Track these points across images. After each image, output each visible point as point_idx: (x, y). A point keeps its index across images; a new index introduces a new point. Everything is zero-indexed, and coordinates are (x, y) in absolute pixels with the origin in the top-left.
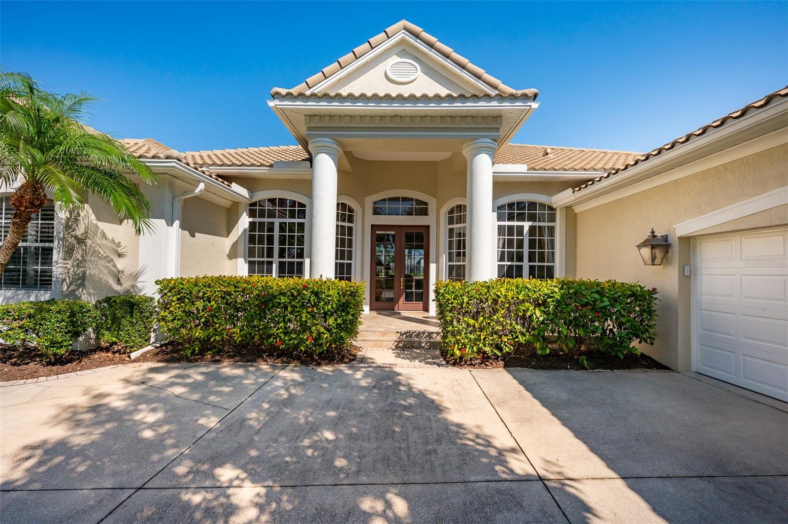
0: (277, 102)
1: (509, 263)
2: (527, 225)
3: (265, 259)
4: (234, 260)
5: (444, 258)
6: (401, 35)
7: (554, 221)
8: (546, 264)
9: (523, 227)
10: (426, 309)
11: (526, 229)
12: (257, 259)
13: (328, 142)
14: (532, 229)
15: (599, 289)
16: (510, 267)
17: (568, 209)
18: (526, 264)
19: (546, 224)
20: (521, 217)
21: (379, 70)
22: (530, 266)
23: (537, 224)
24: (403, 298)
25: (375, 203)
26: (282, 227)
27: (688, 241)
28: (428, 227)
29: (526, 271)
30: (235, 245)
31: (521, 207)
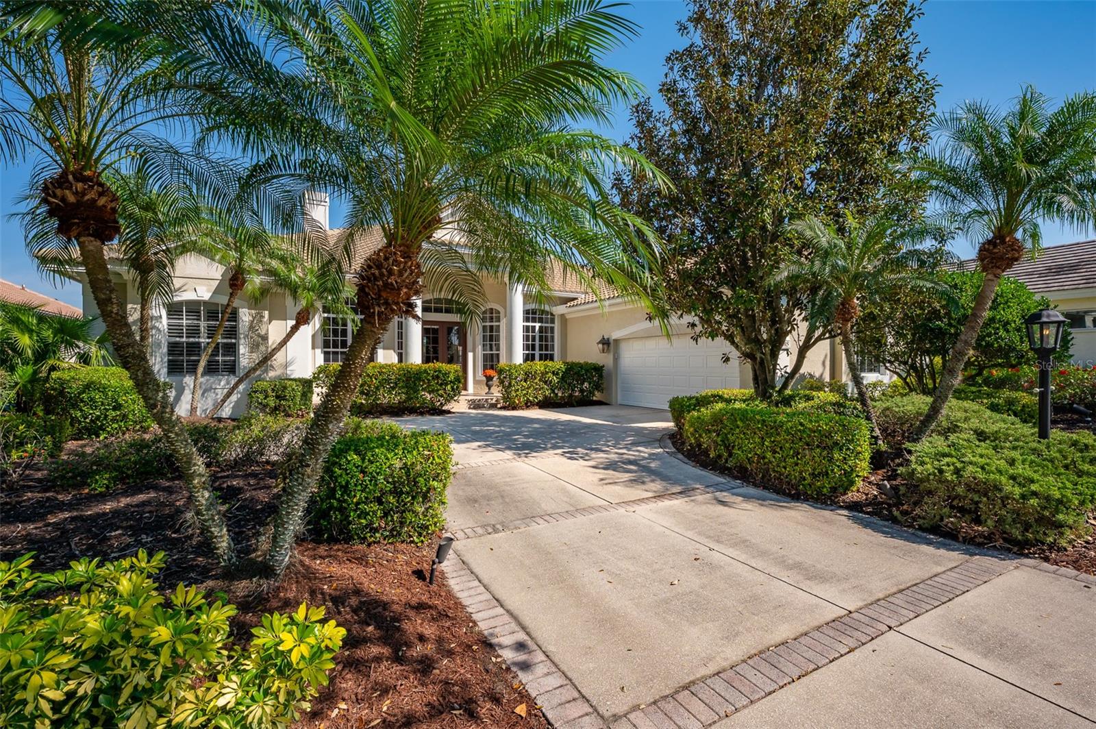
2: (537, 325)
3: (340, 350)
5: (480, 348)
7: (554, 323)
8: (549, 352)
9: (535, 326)
10: (465, 388)
11: (537, 328)
12: (331, 350)
14: (541, 328)
15: (581, 366)
16: (528, 355)
17: (562, 316)
18: (537, 353)
19: (549, 325)
20: (534, 320)
22: (540, 354)
23: (544, 325)
25: (423, 303)
27: (616, 341)
28: (465, 324)
29: (537, 357)
30: (314, 336)
31: (534, 312)
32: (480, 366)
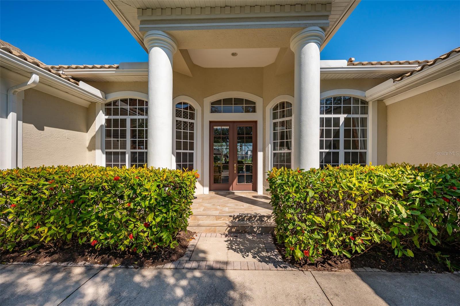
1: (327, 151)
2: (342, 117)
3: (119, 150)
4: (93, 151)
5: (270, 147)
7: (366, 113)
8: (359, 151)
9: (339, 118)
10: (255, 189)
11: (342, 121)
12: (112, 150)
13: (160, 35)
14: (347, 120)
16: (328, 154)
17: (380, 102)
18: (342, 151)
19: (359, 116)
20: (337, 111)
22: (346, 153)
23: (351, 116)
24: (236, 181)
25: (212, 104)
26: (133, 121)
28: (256, 122)
29: (342, 157)
30: (94, 138)
31: (338, 100)
32: (270, 167)
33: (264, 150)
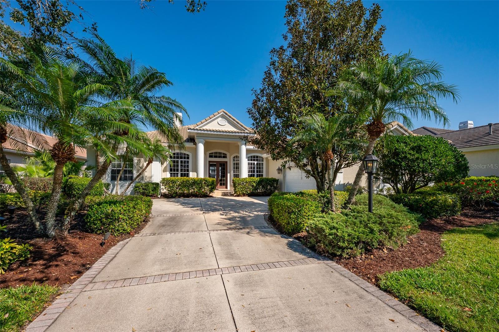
0: (190, 130)
1: (251, 173)
2: (256, 162)
3: (176, 172)
4: (165, 172)
5: (232, 172)
6: (222, 113)
7: (263, 161)
8: (261, 174)
10: (227, 188)
12: (173, 172)
13: (202, 140)
14: (257, 163)
16: (251, 175)
17: (267, 158)
19: (261, 162)
20: (254, 160)
21: (216, 121)
24: (219, 184)
25: (210, 154)
26: (181, 162)
27: (284, 169)
28: (227, 162)
29: (256, 175)
30: (166, 167)
31: (254, 157)
32: (232, 178)
33: (230, 173)
